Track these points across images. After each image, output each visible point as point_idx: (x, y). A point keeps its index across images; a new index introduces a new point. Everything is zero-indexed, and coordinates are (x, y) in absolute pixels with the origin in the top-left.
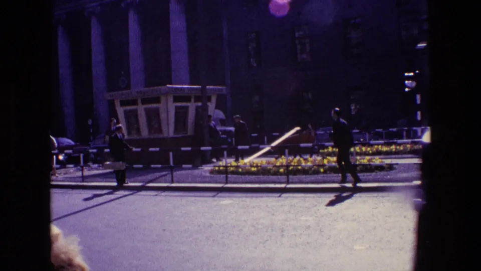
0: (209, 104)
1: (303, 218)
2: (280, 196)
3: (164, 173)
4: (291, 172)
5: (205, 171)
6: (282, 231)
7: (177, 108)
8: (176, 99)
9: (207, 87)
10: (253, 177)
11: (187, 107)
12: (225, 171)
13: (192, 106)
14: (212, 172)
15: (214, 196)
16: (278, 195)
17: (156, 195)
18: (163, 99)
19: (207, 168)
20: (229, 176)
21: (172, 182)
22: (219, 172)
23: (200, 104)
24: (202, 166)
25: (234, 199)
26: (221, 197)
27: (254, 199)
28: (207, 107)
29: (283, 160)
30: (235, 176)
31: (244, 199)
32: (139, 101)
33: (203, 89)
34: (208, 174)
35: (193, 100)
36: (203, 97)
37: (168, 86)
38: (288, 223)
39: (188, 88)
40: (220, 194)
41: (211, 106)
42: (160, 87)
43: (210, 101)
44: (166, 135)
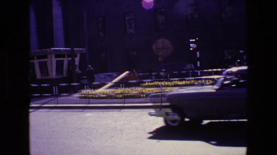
0: (75, 59)
1: (134, 123)
2: (120, 111)
3: (51, 99)
4: (126, 97)
5: (75, 97)
6: (122, 131)
7: (57, 61)
8: (57, 56)
9: (75, 49)
10: (104, 100)
11: (63, 61)
12: (86, 97)
13: (66, 60)
14: (81, 98)
15: (82, 112)
16: (119, 110)
17: (48, 111)
18: (49, 56)
19: (76, 95)
20: (90, 100)
21: (58, 104)
23: (70, 59)
24: (72, 94)
25: (93, 113)
26: (86, 112)
27: (105, 113)
28: (74, 61)
29: (119, 91)
30: (94, 100)
31: (99, 113)
32: (35, 58)
33: (72, 51)
34: (78, 99)
35: (66, 56)
36: (72, 55)
37: (52, 48)
38: (125, 126)
39: (63, 50)
40: (85, 110)
41: (77, 60)
42: (47, 49)
43: (76, 57)
44: (51, 77)
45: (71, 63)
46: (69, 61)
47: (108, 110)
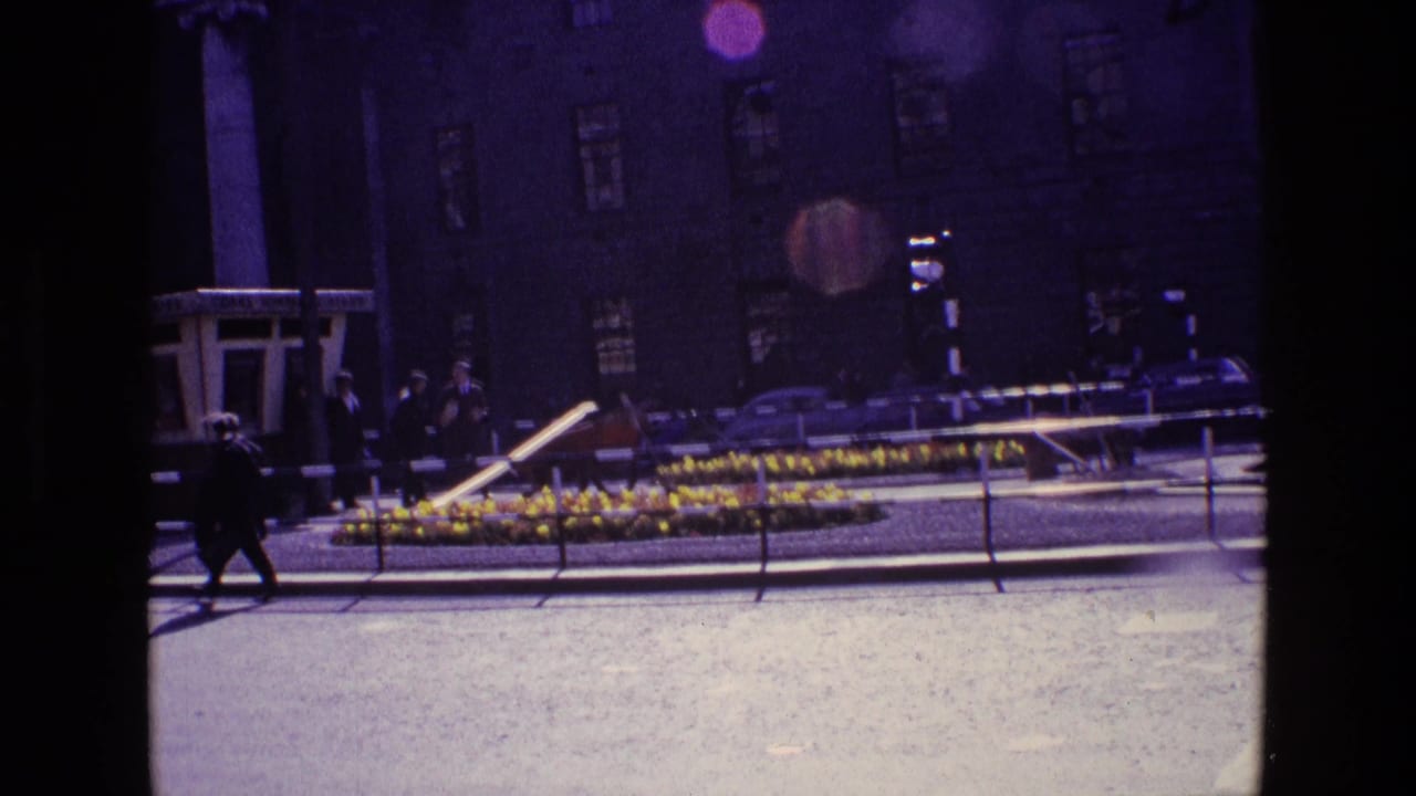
0: (324, 342)
1: (612, 669)
2: (540, 605)
4: (568, 534)
5: (317, 537)
6: (549, 709)
7: (229, 356)
8: (227, 330)
9: (319, 292)
10: (455, 551)
11: (258, 355)
12: (376, 536)
13: (274, 350)
14: (336, 539)
15: (345, 610)
16: (535, 601)
18: (188, 332)
19: (323, 527)
20: (388, 548)
22: (359, 539)
23: (297, 342)
24: (305, 522)
25: (405, 617)
26: (365, 611)
27: (462, 614)
28: (319, 351)
29: (546, 500)
30: (407, 549)
31: (433, 615)
33: (307, 301)
34: (326, 546)
35: (276, 330)
36: (306, 322)
37: (202, 291)
38: (567, 684)
39: (263, 298)
40: (362, 604)
41: (332, 347)
42: (178, 295)
43: (326, 332)
44: (197, 436)
45: (302, 367)
46: (289, 352)
47: (478, 602)
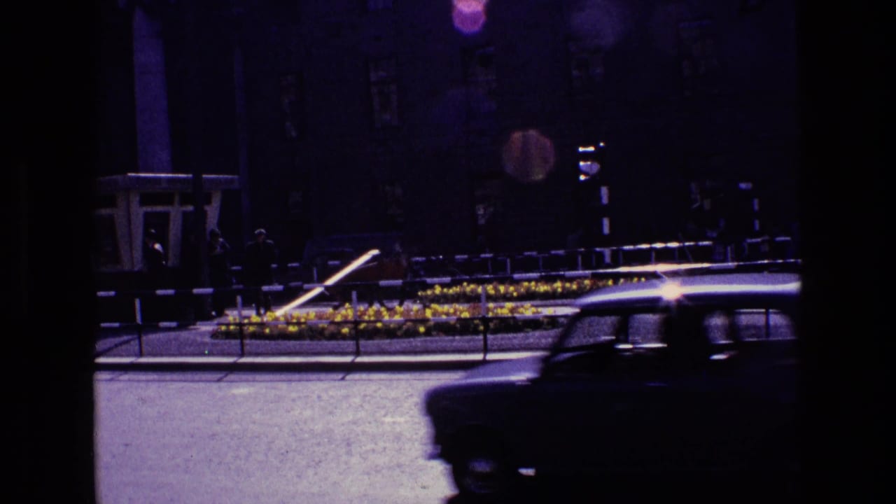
0: (207, 208)
1: (388, 419)
2: (343, 379)
3: (125, 338)
4: (362, 334)
5: (203, 334)
6: (349, 445)
7: (147, 216)
8: (145, 200)
9: (204, 176)
10: (291, 343)
11: (166, 216)
12: (239, 334)
13: (176, 213)
14: (214, 335)
15: (219, 380)
16: (340, 376)
17: (111, 380)
18: (121, 201)
19: (206, 327)
20: (247, 341)
21: (141, 354)
22: (228, 335)
23: (190, 208)
24: (194, 324)
25: (256, 384)
26: (232, 382)
27: (293, 384)
28: (205, 214)
29: (347, 312)
30: (258, 342)
31: (275, 384)
33: (197, 181)
34: (207, 339)
35: (177, 198)
36: (196, 195)
37: (130, 174)
38: (358, 429)
39: (169, 180)
40: (232, 377)
41: (213, 212)
42: (114, 177)
43: (209, 202)
44: (127, 267)
45: (194, 223)
46: (185, 214)
47: (304, 376)
